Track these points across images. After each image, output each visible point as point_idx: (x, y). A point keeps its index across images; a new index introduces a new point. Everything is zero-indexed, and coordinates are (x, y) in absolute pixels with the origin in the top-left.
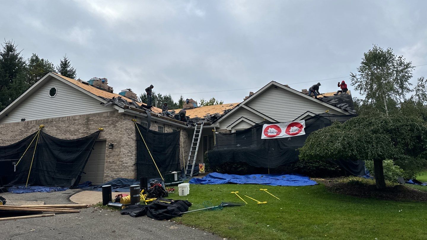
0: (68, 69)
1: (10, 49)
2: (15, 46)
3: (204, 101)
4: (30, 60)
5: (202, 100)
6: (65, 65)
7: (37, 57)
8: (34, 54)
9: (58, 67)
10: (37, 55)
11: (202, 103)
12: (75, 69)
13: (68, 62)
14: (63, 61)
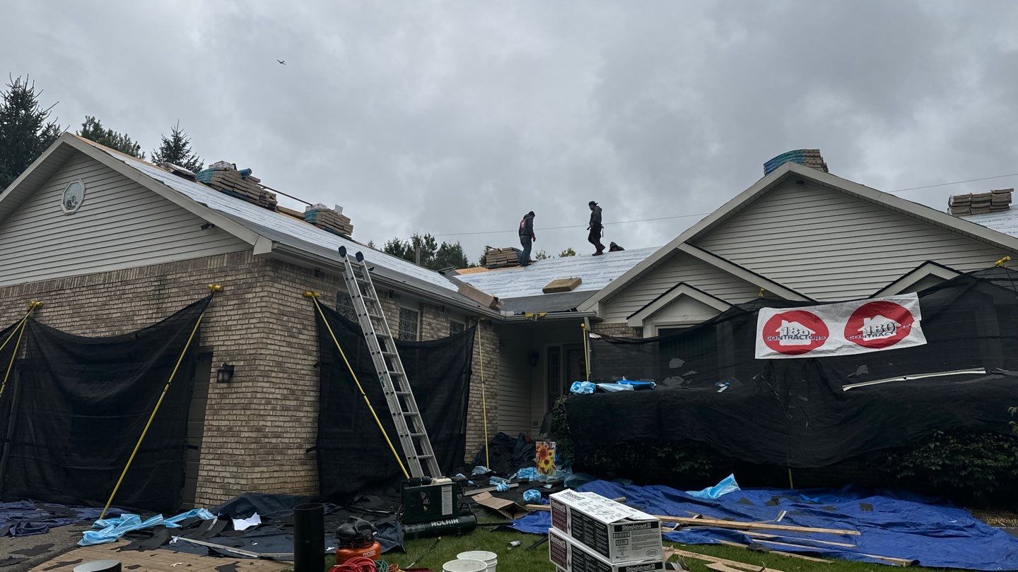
1: (21, 99)
2: (35, 94)
7: (97, 126)
8: (91, 117)
10: (96, 121)
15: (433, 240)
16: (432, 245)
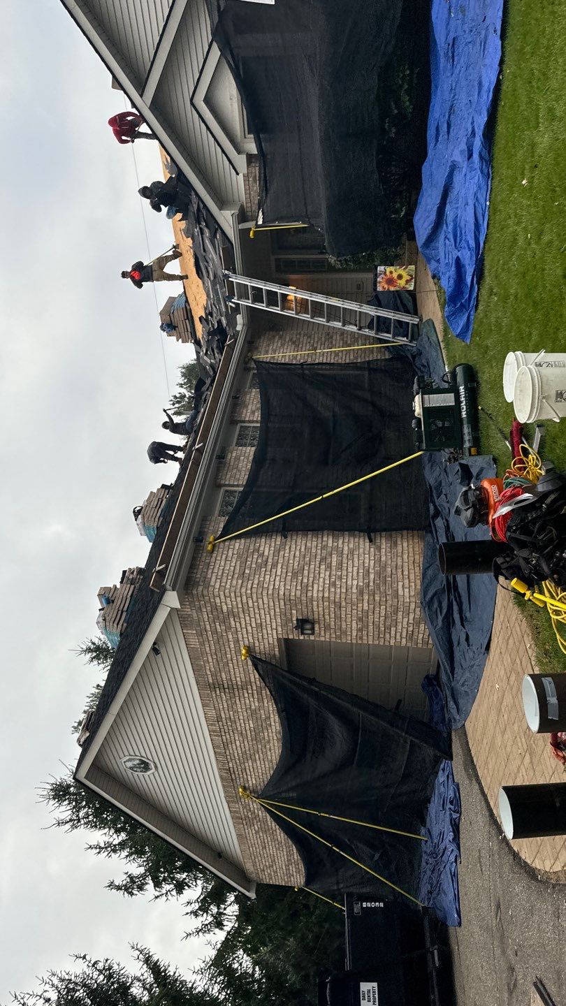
0: (110, 644)
1: (60, 793)
2: (53, 781)
6: (98, 652)
13: (92, 647)
14: (89, 656)
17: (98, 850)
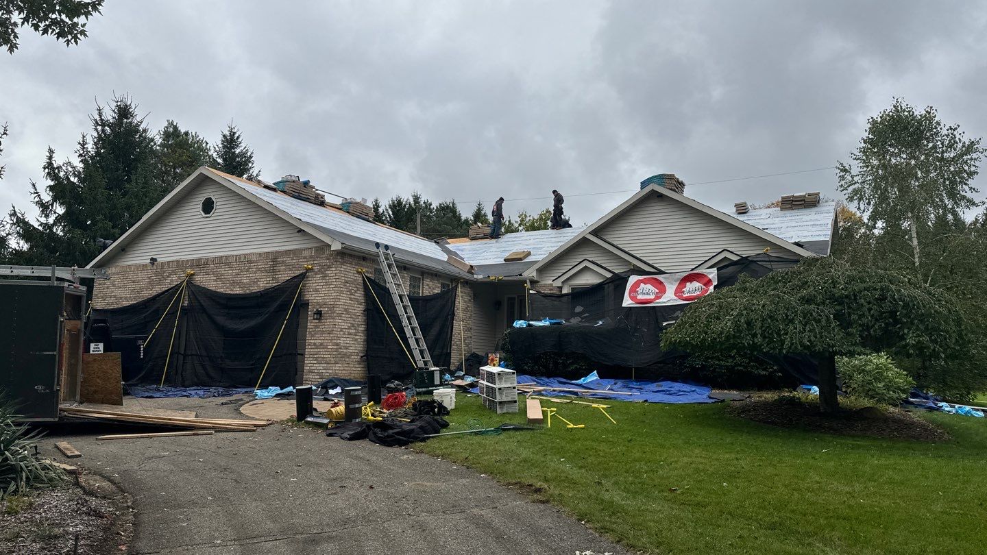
0: (238, 151)
1: (124, 111)
2: (133, 107)
3: (526, 217)
4: (162, 133)
5: (522, 215)
6: (230, 141)
7: (175, 128)
8: (171, 121)
9: (216, 147)
10: (175, 124)
11: (522, 220)
12: (251, 151)
13: (236, 135)
14: (228, 133)
15: (431, 205)
16: (430, 209)
17: (82, 142)
